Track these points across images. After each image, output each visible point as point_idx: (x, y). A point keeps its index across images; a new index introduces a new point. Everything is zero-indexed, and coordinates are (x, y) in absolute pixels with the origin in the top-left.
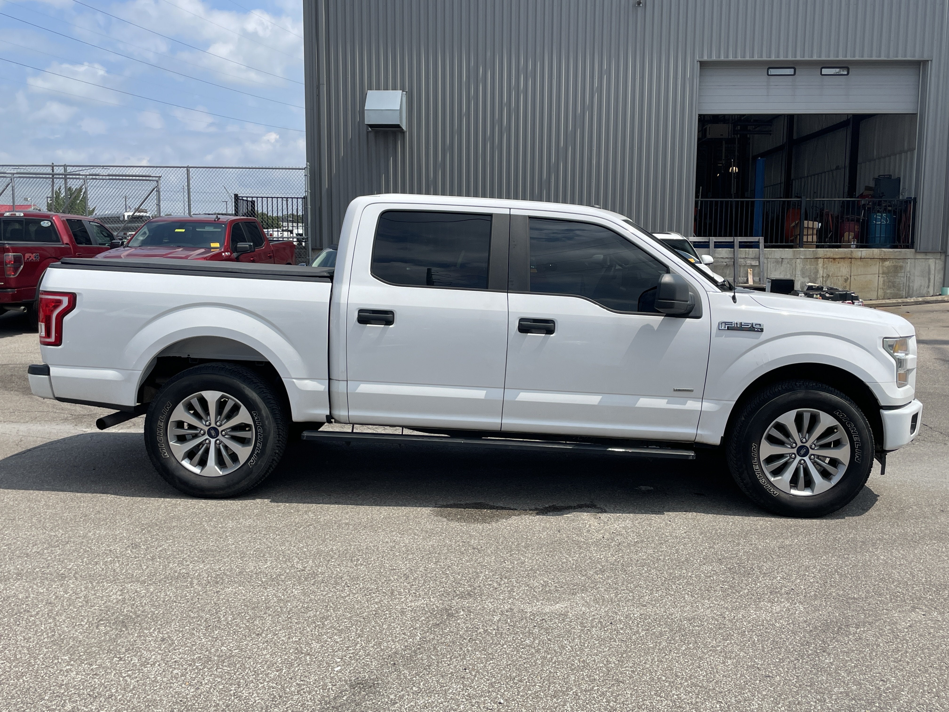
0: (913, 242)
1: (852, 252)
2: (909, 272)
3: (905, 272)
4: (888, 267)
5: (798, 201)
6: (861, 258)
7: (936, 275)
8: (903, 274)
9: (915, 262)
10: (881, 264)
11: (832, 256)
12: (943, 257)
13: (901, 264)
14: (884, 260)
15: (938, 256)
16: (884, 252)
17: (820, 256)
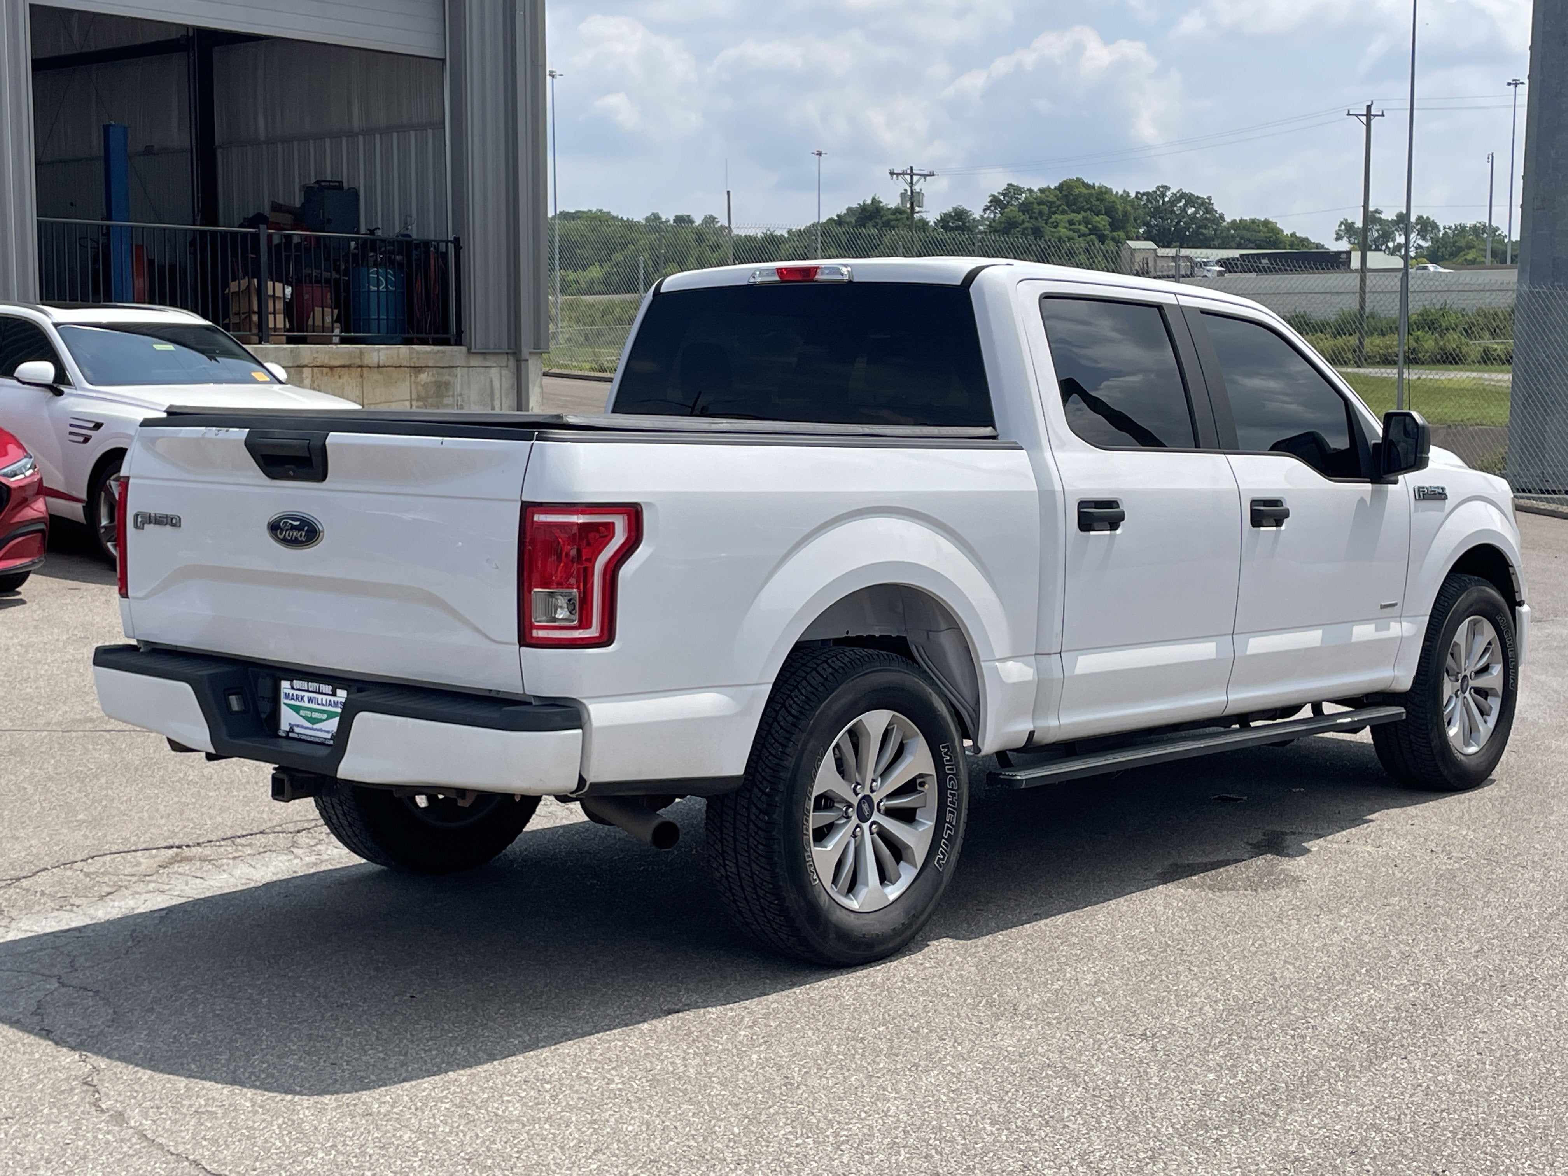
0: (460, 332)
1: (361, 352)
2: (461, 395)
3: (453, 396)
4: (425, 385)
5: (252, 234)
6: (379, 367)
7: (504, 400)
8: (451, 398)
9: (468, 372)
10: (413, 378)
11: (326, 361)
12: (512, 363)
13: (447, 377)
14: (417, 369)
15: (503, 360)
16: (418, 352)
17: (306, 362)
